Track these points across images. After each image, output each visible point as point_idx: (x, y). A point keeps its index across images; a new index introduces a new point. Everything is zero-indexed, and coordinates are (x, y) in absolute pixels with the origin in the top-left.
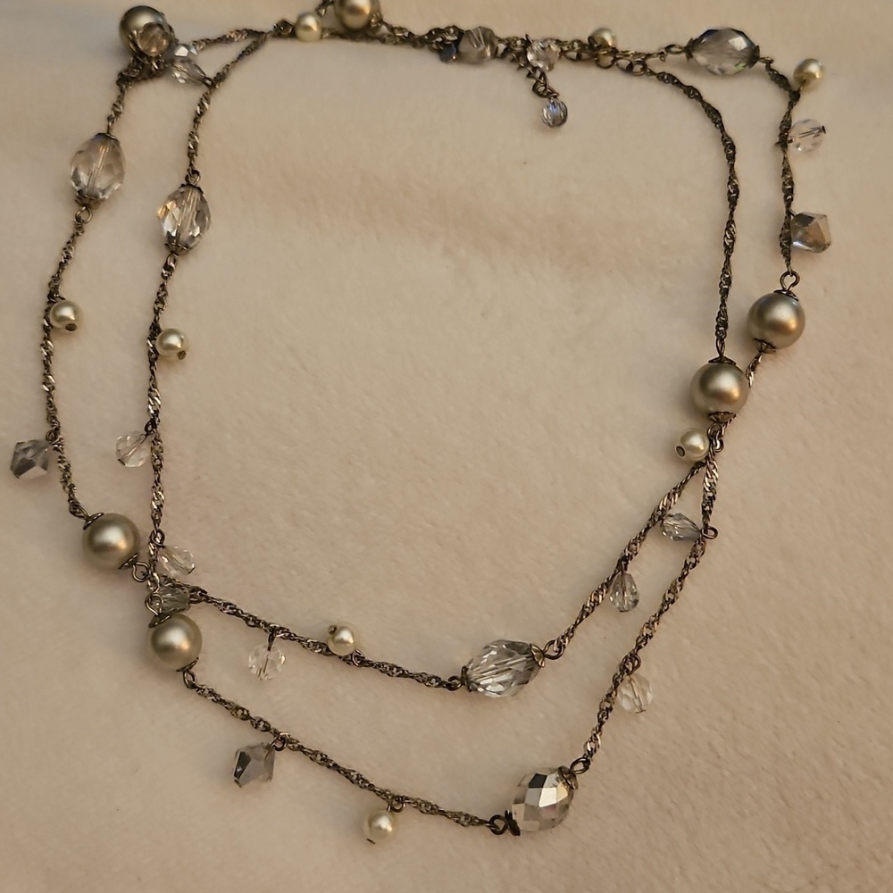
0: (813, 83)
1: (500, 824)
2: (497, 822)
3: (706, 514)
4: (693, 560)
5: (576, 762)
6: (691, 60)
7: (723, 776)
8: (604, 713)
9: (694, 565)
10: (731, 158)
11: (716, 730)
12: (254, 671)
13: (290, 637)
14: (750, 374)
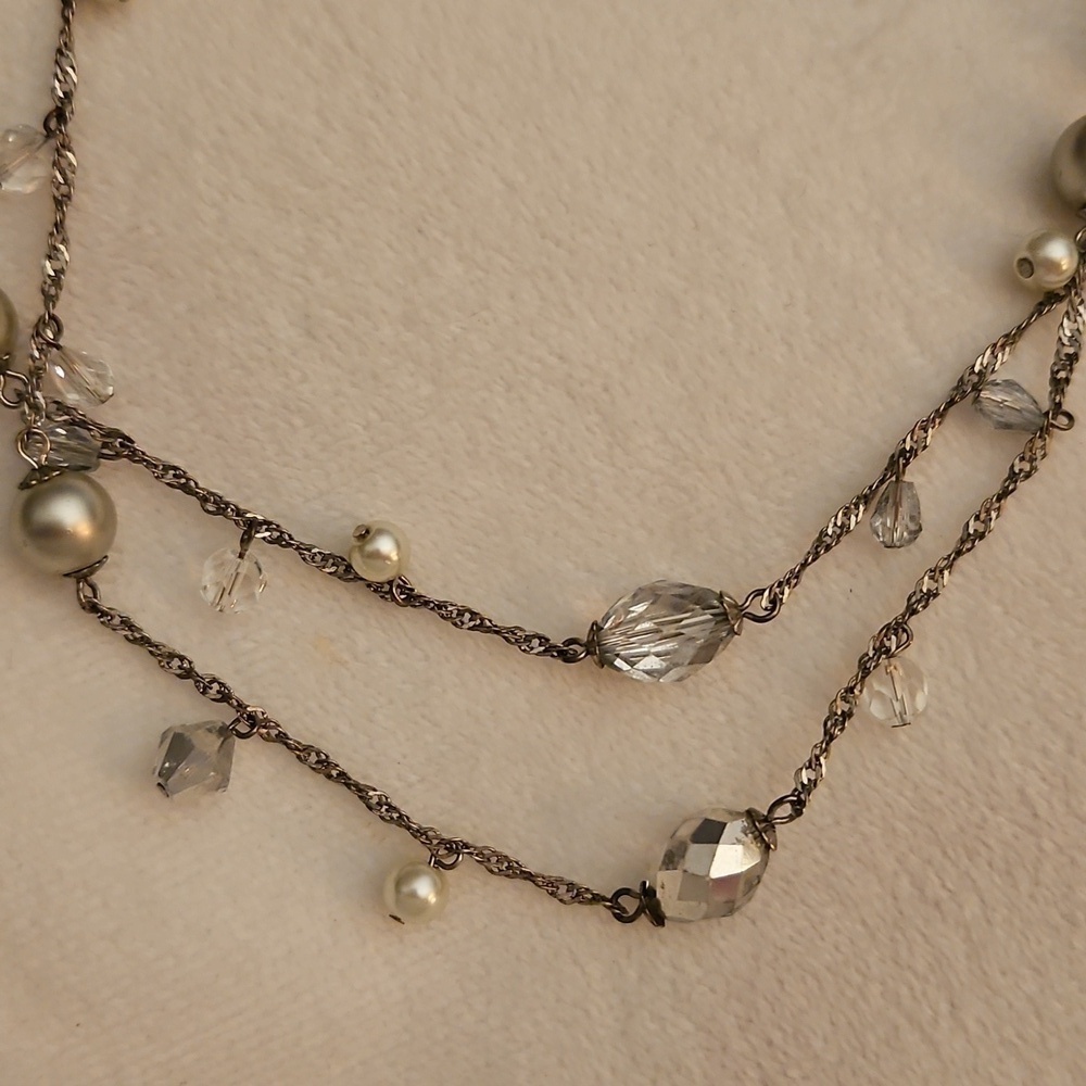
1: (630, 904)
2: (624, 900)
3: (1059, 385)
4: (1026, 467)
5: (780, 802)
7: (1041, 850)
8: (836, 722)
9: (1028, 476)
11: (1035, 768)
12: (211, 595)
13: (281, 540)
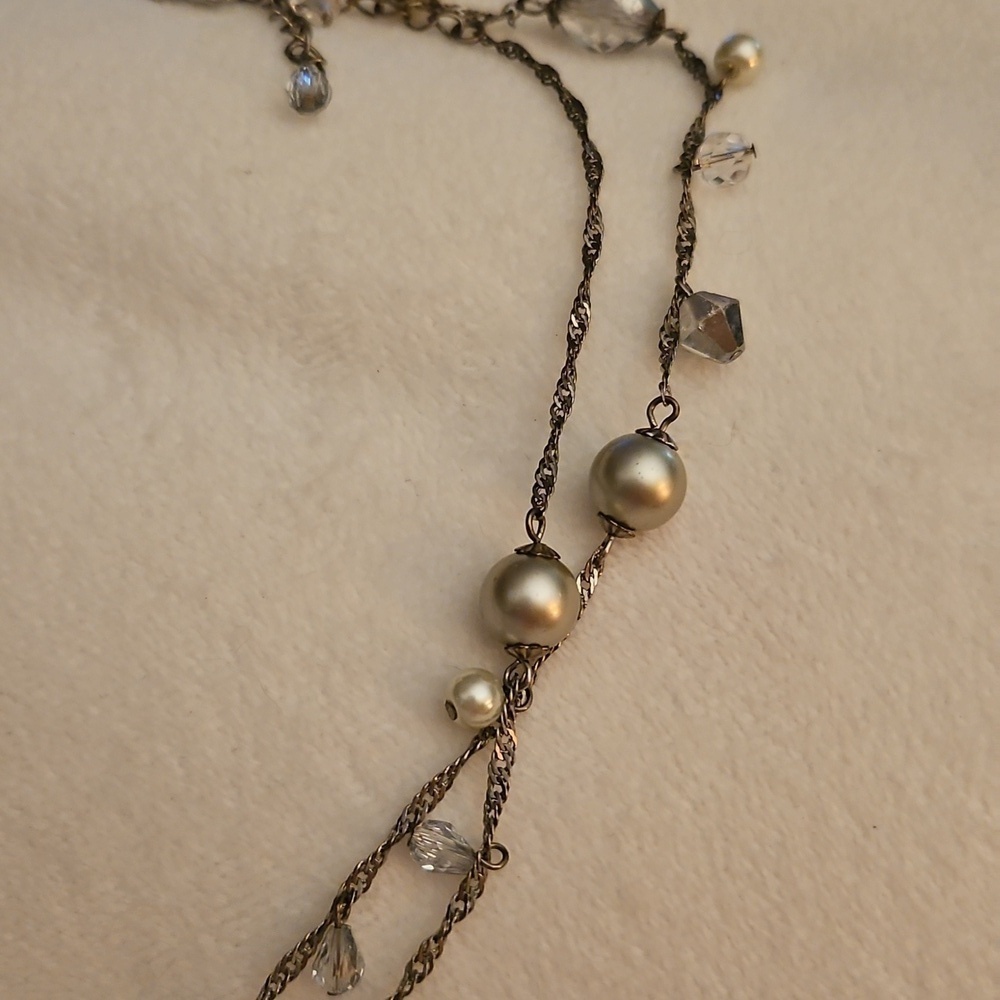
0: (743, 75)
4: (460, 905)
6: (557, 27)
9: (463, 916)
10: (595, 186)
14: (591, 573)
